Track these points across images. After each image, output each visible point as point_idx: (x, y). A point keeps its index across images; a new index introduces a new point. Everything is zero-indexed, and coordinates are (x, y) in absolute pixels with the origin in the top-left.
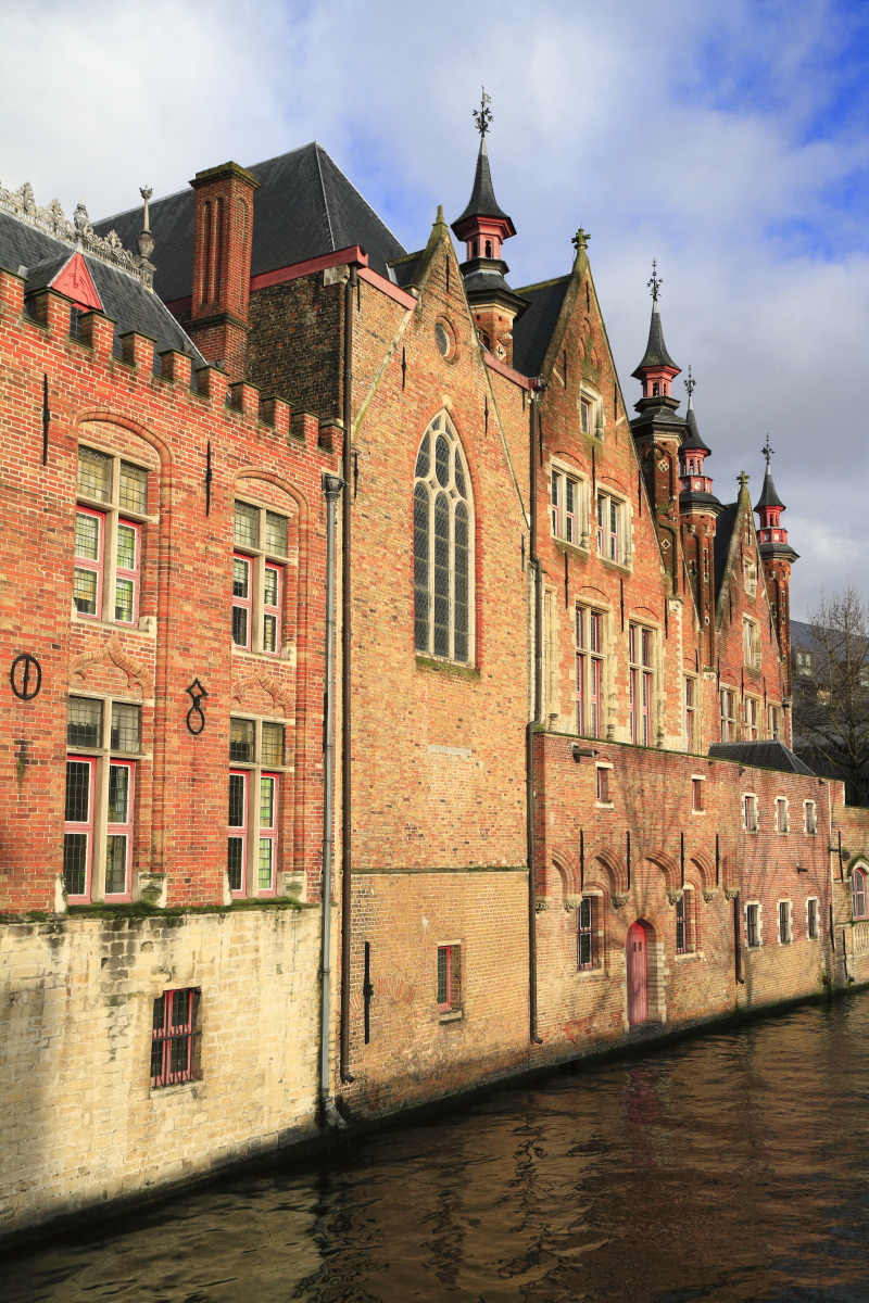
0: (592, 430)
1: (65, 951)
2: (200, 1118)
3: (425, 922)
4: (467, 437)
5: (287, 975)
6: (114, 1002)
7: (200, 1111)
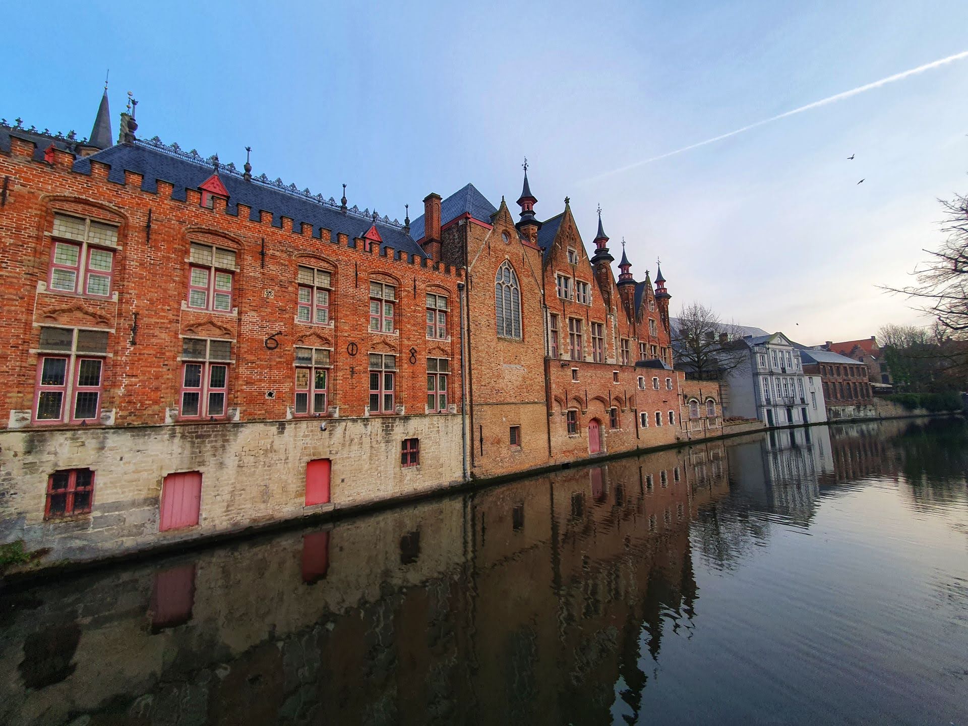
0: (574, 261)
1: (369, 427)
2: (419, 476)
3: (504, 419)
4: (516, 268)
5: (450, 435)
6: (387, 442)
7: (419, 474)
